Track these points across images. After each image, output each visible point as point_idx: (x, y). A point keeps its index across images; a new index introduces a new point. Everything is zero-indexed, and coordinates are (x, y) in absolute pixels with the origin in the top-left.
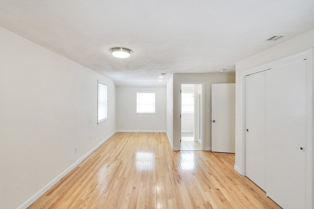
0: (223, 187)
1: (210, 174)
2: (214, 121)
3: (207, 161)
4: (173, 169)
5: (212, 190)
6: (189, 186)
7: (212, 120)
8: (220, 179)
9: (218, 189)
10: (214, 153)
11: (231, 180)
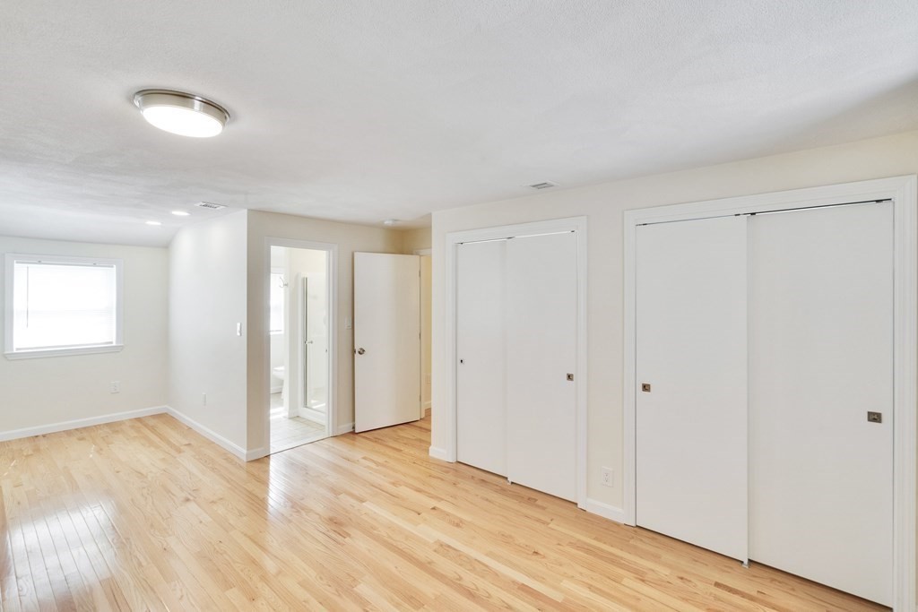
0: (440, 499)
1: (393, 484)
2: (362, 352)
3: (364, 458)
4: (298, 511)
5: (423, 514)
6: (375, 532)
7: (357, 348)
8: (422, 487)
9: (434, 508)
10: (363, 434)
11: (442, 479)
